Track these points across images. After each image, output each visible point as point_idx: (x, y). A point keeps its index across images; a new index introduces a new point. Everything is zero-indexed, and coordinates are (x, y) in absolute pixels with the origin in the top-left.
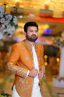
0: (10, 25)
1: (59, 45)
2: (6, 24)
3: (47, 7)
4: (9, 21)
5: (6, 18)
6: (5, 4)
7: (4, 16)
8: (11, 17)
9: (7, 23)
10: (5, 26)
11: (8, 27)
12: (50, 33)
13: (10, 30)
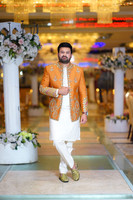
0: (30, 46)
2: (26, 45)
4: (29, 41)
5: (24, 38)
6: (23, 21)
7: (23, 35)
8: (31, 35)
10: (25, 48)
11: (28, 48)
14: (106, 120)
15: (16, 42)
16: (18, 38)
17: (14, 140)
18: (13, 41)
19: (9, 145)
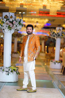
0: (18, 25)
1: (54, 36)
4: (18, 22)
7: (15, 19)
13: (19, 27)
14: (51, 62)
15: (12, 22)
16: (13, 21)
17: (8, 70)
18: (10, 22)
19: (5, 73)
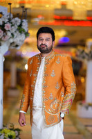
0: (18, 32)
1: (84, 57)
2: (13, 31)
3: (64, 5)
4: (17, 27)
5: (12, 23)
6: (10, 4)
8: (19, 20)
9: (14, 29)
10: (12, 34)
11: (15, 35)
12: (68, 42)
14: (79, 107)
15: (2, 27)
